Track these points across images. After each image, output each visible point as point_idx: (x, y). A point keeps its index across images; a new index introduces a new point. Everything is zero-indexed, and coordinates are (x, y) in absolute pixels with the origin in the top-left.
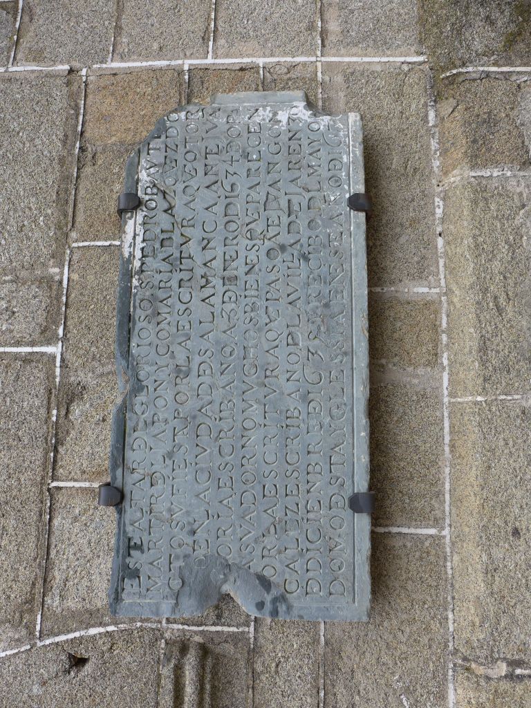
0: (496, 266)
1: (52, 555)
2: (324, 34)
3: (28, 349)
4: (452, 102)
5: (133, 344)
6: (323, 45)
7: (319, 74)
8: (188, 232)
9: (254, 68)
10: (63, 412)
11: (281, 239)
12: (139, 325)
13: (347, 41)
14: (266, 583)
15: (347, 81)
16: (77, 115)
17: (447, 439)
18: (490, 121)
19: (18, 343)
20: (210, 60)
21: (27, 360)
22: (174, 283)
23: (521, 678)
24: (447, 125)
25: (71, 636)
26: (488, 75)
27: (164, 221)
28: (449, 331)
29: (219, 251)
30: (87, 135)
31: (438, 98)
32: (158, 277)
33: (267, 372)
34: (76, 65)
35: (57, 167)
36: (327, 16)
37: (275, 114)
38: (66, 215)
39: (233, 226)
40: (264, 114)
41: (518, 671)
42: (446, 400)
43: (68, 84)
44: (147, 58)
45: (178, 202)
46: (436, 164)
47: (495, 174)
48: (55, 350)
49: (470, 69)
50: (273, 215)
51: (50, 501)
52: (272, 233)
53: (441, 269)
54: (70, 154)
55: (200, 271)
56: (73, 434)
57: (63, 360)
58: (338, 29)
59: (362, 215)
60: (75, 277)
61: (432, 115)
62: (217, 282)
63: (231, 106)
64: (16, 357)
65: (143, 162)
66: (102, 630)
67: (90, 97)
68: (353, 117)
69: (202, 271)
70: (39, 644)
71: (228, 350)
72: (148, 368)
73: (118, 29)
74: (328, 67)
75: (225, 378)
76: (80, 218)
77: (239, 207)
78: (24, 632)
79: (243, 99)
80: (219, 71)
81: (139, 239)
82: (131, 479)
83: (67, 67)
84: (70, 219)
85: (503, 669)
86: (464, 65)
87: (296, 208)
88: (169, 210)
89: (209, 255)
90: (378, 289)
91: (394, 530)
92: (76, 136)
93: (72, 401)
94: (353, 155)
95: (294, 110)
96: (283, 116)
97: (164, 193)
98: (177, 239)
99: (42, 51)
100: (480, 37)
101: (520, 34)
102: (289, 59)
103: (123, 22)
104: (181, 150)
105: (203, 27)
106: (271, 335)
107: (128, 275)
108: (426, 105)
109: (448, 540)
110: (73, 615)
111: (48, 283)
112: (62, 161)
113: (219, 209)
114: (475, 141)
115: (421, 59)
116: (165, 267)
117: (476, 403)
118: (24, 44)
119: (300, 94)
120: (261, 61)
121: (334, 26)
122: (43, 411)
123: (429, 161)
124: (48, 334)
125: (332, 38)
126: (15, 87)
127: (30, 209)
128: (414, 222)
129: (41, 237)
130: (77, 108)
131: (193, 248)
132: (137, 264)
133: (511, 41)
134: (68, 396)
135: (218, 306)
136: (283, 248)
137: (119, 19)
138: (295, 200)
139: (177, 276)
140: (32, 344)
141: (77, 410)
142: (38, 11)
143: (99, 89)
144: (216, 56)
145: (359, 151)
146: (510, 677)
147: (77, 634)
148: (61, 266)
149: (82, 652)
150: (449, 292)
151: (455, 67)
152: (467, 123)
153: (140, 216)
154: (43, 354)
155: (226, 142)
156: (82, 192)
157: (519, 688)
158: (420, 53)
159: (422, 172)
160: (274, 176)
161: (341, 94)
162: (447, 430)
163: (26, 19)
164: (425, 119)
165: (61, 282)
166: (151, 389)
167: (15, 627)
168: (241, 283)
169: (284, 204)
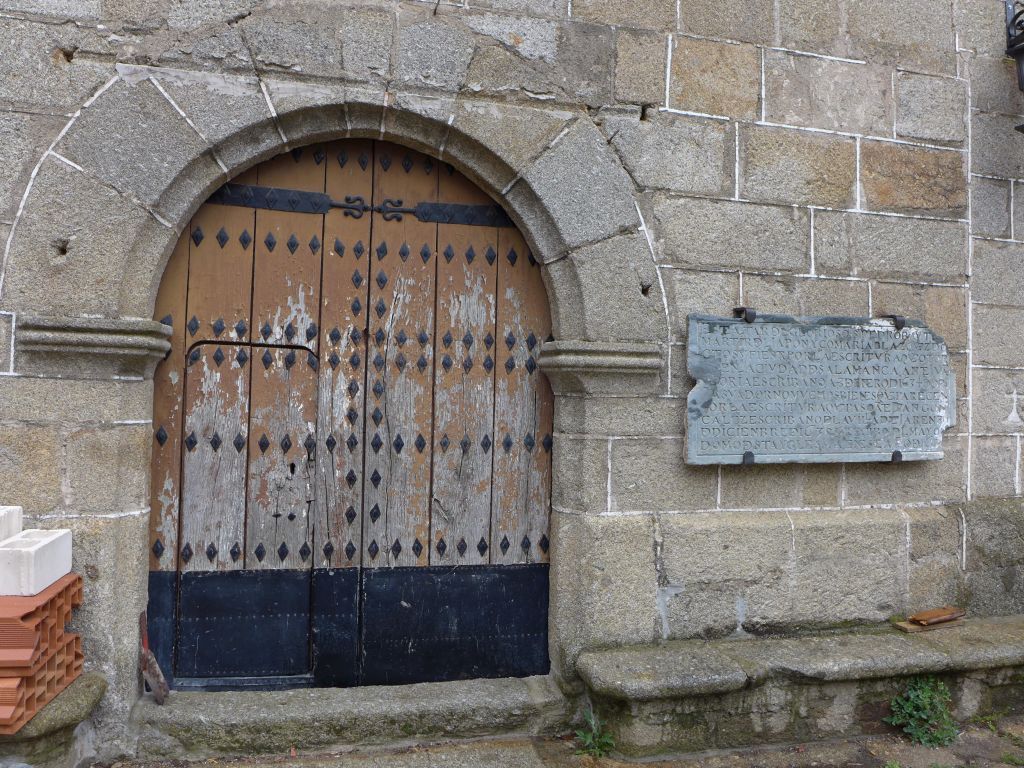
0: (860, 538)
1: (703, 274)
2: (984, 437)
3: (813, 256)
4: (946, 514)
5: (826, 327)
6: (978, 437)
7: (961, 435)
8: (883, 358)
9: (965, 394)
10: (779, 279)
11: (878, 412)
12: (835, 330)
13: (980, 451)
14: (707, 405)
15: (958, 451)
16: (942, 282)
17: (766, 510)
18: (936, 536)
19: (815, 249)
20: (971, 366)
21: (807, 255)
22: (856, 350)
23: (655, 549)
24: (933, 511)
25: (662, 286)
26: (961, 535)
27: (889, 344)
28: (822, 511)
29: (872, 376)
30: (931, 289)
31: (947, 506)
32: (860, 341)
33: (811, 405)
34: (971, 280)
35: (913, 271)
36: (995, 439)
37: (944, 409)
38: (886, 277)
39: (885, 384)
40: (944, 402)
41: (659, 548)
42: (786, 509)
43: (960, 275)
44: (974, 326)
45: (898, 352)
46: (911, 505)
47: (908, 538)
48: (813, 274)
49: (965, 525)
50: (890, 408)
51: (732, 271)
52: (882, 407)
53: (855, 507)
54: (921, 279)
55: (862, 365)
56: (767, 285)
57: (807, 278)
58: (987, 447)
59: (890, 459)
60: (852, 285)
61: (938, 503)
62: (856, 376)
63: (949, 381)
64: (808, 248)
65: (920, 330)
66: (666, 305)
67: (952, 290)
68: (941, 454)
69: (862, 367)
70: (657, 267)
71: (822, 382)
72: (814, 336)
73: (991, 306)
74: (965, 440)
75: (808, 381)
76: (884, 287)
77: (895, 388)
78: (662, 257)
79: (952, 390)
80: (964, 372)
81: (879, 329)
82: (758, 327)
83: (970, 274)
84: (884, 280)
85: (660, 540)
86: (967, 521)
87: (894, 421)
88: (894, 346)
89: (870, 370)
90: (844, 469)
91: (719, 479)
92: (931, 280)
93: (785, 284)
94: (920, 454)
95: (945, 420)
96: (942, 413)
97: (903, 343)
98: (880, 351)
99: (980, 256)
100: (983, 531)
101: (984, 556)
102: (971, 416)
103: (996, 309)
104: (926, 352)
105: (991, 361)
106: (830, 407)
107: (861, 322)
108: (943, 499)
109: (714, 510)
110: (672, 287)
111: (849, 267)
112: (916, 273)
113: (894, 376)
114: (925, 527)
115: (969, 497)
116: (865, 344)
117: (790, 525)
118: (985, 245)
119: (955, 424)
120: (970, 398)
121: (989, 443)
122: (780, 266)
123: (912, 500)
124: (821, 268)
125: (982, 442)
126: (959, 240)
127: (890, 254)
128: (879, 491)
129: (874, 262)
130: (946, 282)
131: (874, 361)
132: (867, 328)
133: (980, 550)
134: (788, 283)
135: (843, 376)
136: (873, 413)
137: (997, 306)
138: (898, 420)
139: (860, 353)
140: (815, 259)
141: (779, 287)
142: (1004, 252)
143: (956, 295)
144: (974, 369)
145: (923, 457)
146: (656, 543)
147: (663, 291)
148: (858, 276)
149: (652, 293)
150: (843, 511)
151: (966, 516)
152: (935, 522)
153: (892, 329)
154: (810, 265)
155: (929, 379)
156: (898, 287)
157: (650, 549)
158: (972, 496)
159: (905, 497)
160: (911, 408)
161: (950, 448)
162: (771, 509)
163: (1000, 245)
164: (935, 499)
165: (849, 276)
166: (804, 338)
167: (664, 251)
168: (856, 389)
169: (896, 414)
